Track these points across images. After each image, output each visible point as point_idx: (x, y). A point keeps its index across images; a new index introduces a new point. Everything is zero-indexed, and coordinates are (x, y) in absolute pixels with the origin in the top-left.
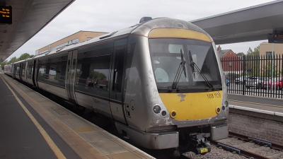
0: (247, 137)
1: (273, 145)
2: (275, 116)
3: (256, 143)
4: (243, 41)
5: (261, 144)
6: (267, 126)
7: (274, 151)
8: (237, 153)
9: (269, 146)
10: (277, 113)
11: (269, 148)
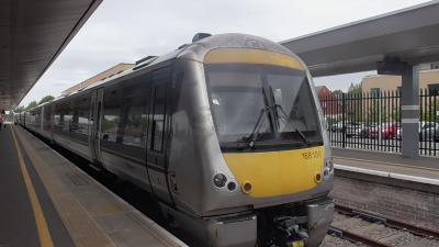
0: (351, 210)
1: (389, 221)
2: (389, 178)
3: (364, 218)
4: (342, 73)
5: (372, 221)
6: (379, 193)
7: (390, 230)
8: (338, 235)
9: (383, 223)
10: (393, 175)
11: (383, 226)
